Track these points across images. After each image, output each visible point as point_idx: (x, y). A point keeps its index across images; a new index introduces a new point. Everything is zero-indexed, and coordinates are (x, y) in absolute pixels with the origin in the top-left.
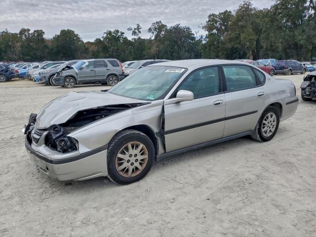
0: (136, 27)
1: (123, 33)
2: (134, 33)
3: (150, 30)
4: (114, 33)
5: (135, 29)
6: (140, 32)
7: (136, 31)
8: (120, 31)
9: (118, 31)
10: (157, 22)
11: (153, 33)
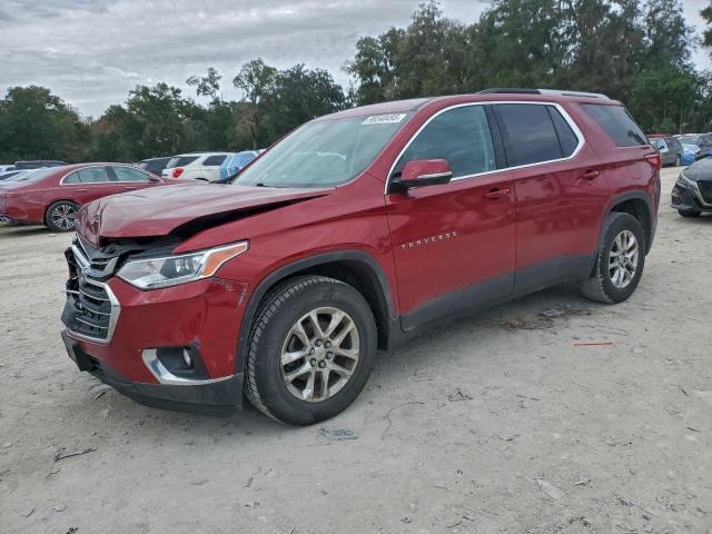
0: (206, 76)
1: (179, 91)
2: (203, 90)
3: (237, 80)
4: (155, 91)
5: (205, 80)
6: (216, 87)
7: (208, 84)
8: (169, 86)
9: (164, 87)
10: (254, 63)
11: (245, 87)
